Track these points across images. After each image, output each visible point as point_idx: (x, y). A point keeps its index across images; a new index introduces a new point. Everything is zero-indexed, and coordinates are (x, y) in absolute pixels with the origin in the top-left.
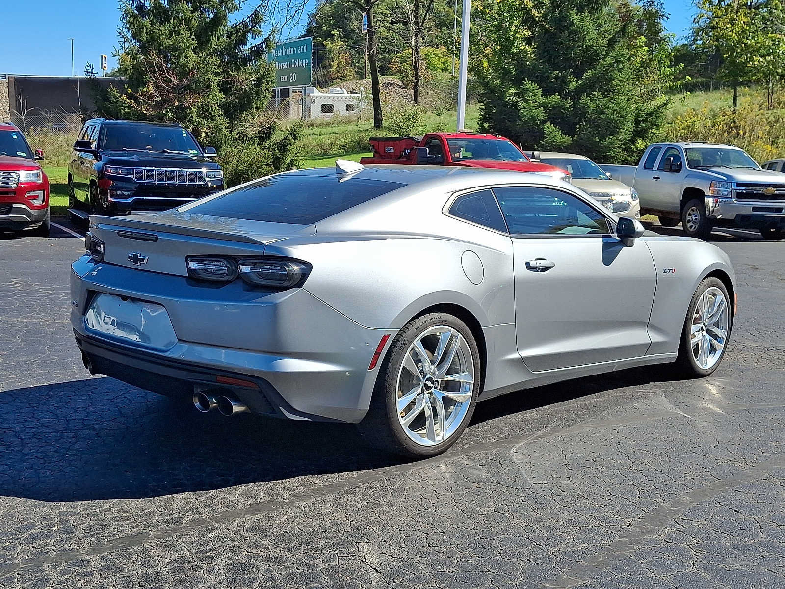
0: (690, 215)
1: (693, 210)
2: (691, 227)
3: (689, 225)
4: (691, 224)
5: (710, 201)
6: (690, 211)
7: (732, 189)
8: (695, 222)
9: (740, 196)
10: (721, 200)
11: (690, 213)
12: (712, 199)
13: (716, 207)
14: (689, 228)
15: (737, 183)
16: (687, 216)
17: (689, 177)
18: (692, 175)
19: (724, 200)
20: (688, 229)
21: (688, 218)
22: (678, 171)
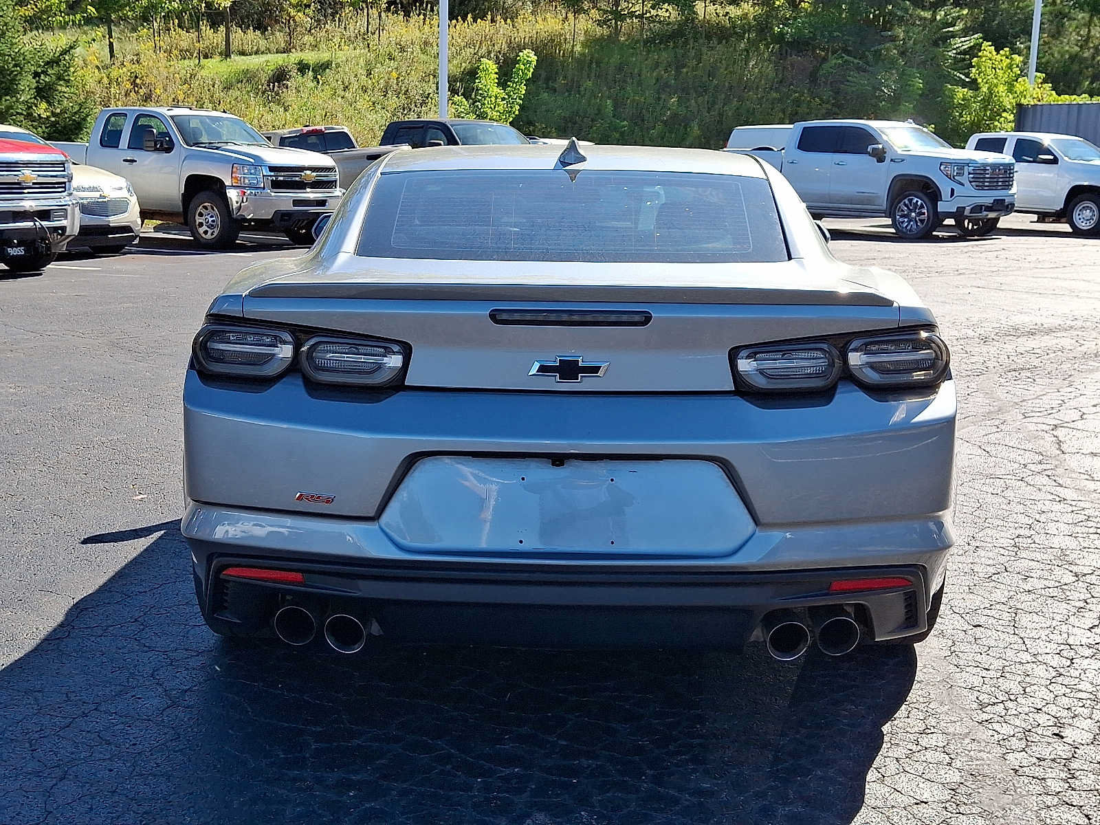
0: (201, 215)
1: (206, 208)
2: (206, 232)
3: (201, 230)
4: (205, 228)
5: (233, 194)
6: (200, 209)
7: (263, 176)
8: (212, 225)
9: (276, 185)
10: (249, 192)
11: (200, 212)
12: (235, 191)
13: (243, 202)
14: (203, 235)
15: (269, 167)
16: (197, 217)
17: (190, 159)
18: (194, 155)
19: (253, 192)
20: (202, 237)
21: (198, 220)
22: (169, 150)
